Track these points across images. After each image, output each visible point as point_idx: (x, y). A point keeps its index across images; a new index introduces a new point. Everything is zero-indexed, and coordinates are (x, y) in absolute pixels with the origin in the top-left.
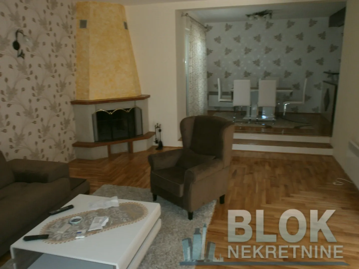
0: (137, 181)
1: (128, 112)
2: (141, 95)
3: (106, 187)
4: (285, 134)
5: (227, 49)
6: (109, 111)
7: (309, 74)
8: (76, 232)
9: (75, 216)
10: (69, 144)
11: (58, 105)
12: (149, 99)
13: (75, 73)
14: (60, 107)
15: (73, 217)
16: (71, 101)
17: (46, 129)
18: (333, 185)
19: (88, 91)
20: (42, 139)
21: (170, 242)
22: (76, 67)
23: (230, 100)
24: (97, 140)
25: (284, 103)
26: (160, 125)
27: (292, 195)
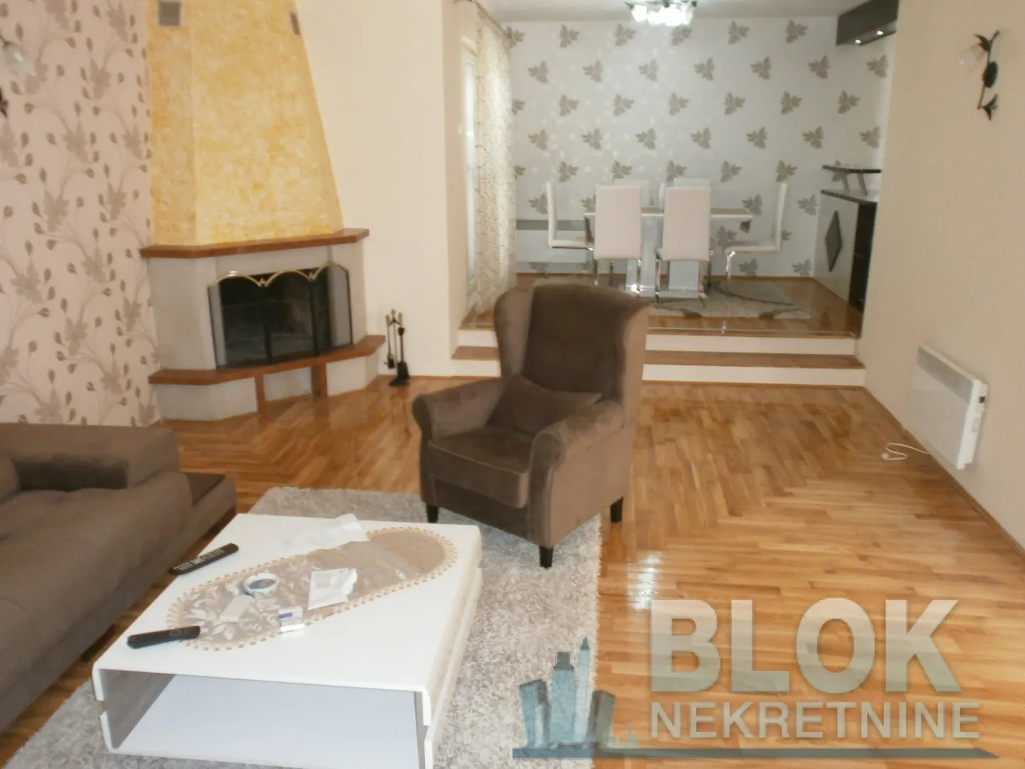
0: (362, 474)
1: (311, 279)
2: (340, 229)
3: (277, 493)
4: (728, 333)
5: (564, 98)
6: (258, 277)
7: (785, 172)
8: (275, 615)
9: (256, 574)
10: (140, 375)
11: (105, 260)
12: (366, 243)
13: (148, 163)
14: (113, 266)
15: (250, 575)
16: (141, 247)
17: (77, 333)
18: (884, 461)
19: (192, 218)
20: (67, 363)
21: (509, 627)
22: (149, 146)
23: (582, 244)
24: (223, 361)
25: (727, 251)
26: (400, 315)
27: (788, 490)
